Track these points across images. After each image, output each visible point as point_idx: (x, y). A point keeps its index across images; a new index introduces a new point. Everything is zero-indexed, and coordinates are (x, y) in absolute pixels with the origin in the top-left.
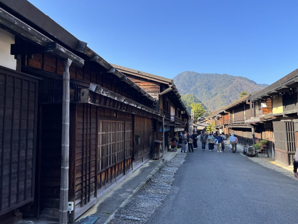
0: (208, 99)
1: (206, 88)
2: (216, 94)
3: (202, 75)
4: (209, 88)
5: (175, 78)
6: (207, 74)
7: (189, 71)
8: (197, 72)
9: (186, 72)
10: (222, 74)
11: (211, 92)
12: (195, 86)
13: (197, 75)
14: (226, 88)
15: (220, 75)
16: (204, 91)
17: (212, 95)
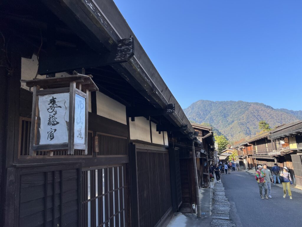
0: (225, 126)
1: (222, 116)
2: (233, 121)
3: (216, 103)
4: (224, 116)
5: (189, 107)
6: (222, 102)
7: (203, 100)
8: (212, 101)
9: (200, 101)
10: (237, 101)
11: (228, 120)
12: (211, 114)
13: (211, 103)
14: (243, 114)
15: (235, 102)
16: (220, 119)
17: (228, 122)
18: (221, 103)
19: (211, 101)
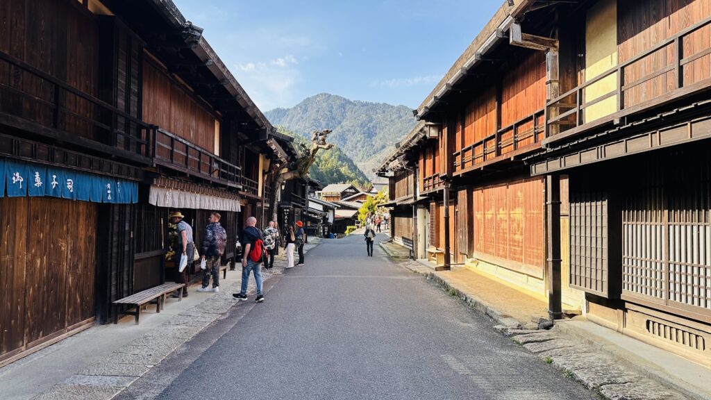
0: (367, 156)
1: (364, 133)
2: (384, 147)
3: (355, 105)
4: (369, 134)
5: (298, 105)
6: (366, 104)
7: (329, 93)
8: (347, 98)
9: (322, 94)
10: (396, 105)
11: (374, 143)
12: (342, 127)
13: (345, 104)
14: (404, 135)
15: (392, 107)
16: (359, 139)
17: (375, 148)
18: (364, 105)
19: (345, 99)
